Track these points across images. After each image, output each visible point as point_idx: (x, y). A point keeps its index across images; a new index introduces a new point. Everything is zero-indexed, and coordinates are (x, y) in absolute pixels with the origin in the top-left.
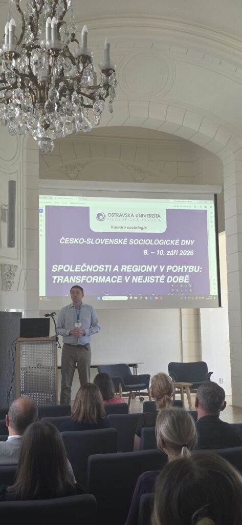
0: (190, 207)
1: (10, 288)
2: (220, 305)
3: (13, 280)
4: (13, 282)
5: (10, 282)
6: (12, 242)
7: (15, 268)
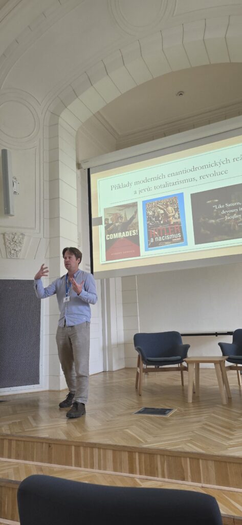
1: (17, 256)
3: (21, 249)
5: (15, 250)
7: (21, 236)
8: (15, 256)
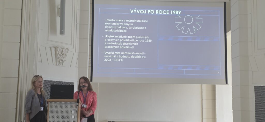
1: (62, 65)
2: (227, 83)
3: (66, 59)
4: (65, 60)
5: (62, 60)
6: (62, 31)
7: (66, 50)
8: (61, 64)
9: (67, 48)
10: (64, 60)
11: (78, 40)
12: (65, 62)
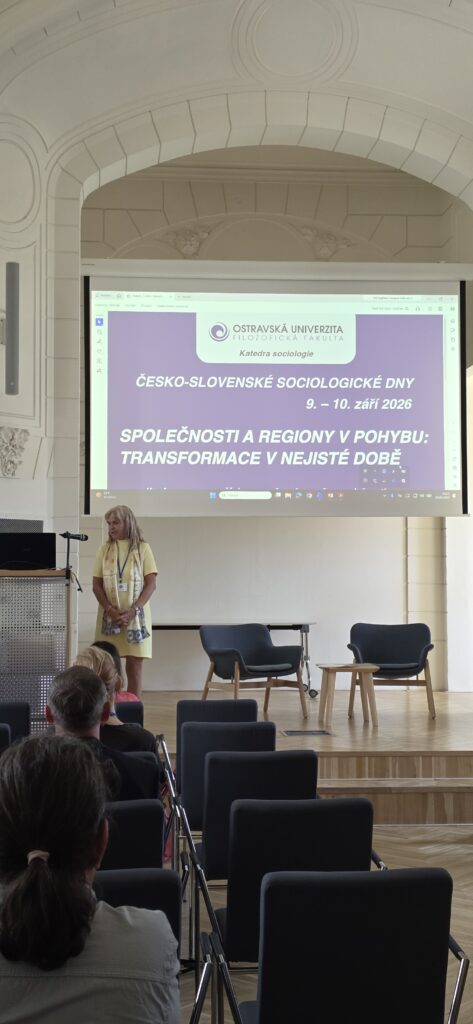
0: (407, 309)
2: (465, 511)
4: (20, 462)
5: (12, 462)
6: (12, 384)
7: (23, 435)
8: (11, 474)
9: (24, 428)
10: (16, 461)
11: (51, 403)
12: (19, 467)
